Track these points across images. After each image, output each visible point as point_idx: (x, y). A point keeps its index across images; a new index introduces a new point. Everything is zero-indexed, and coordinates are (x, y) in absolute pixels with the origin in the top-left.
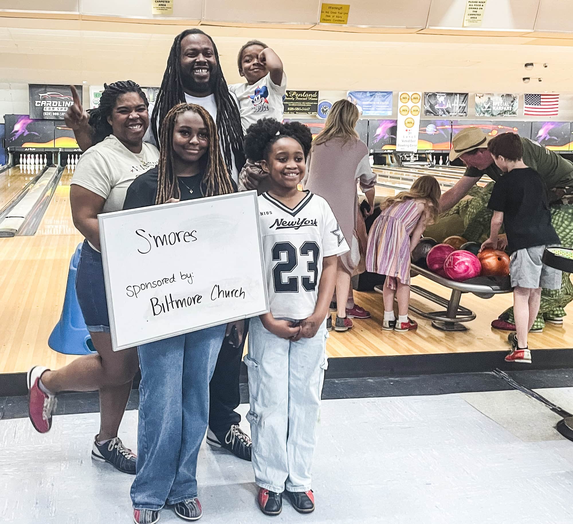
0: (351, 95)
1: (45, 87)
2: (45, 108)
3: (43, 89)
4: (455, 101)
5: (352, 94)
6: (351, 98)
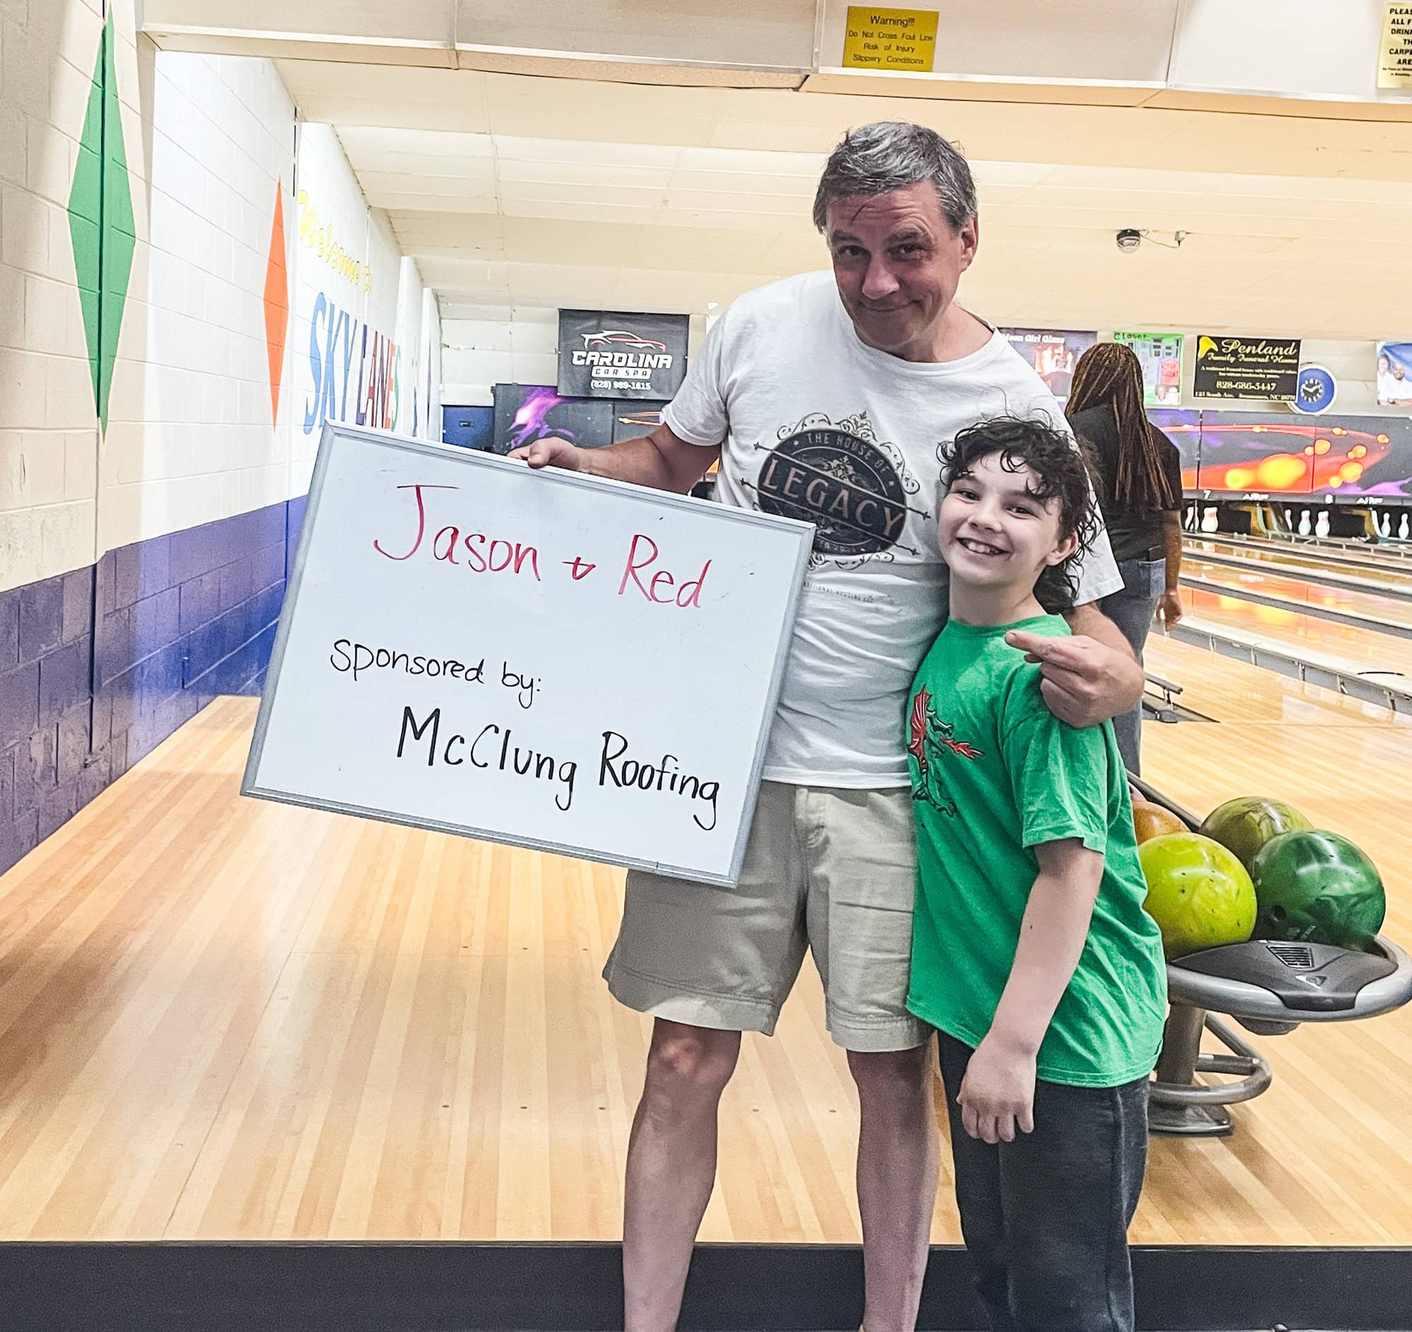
0: (1388, 354)
1: (599, 317)
2: (595, 368)
3: (593, 323)
5: (1390, 352)
6: (1388, 360)
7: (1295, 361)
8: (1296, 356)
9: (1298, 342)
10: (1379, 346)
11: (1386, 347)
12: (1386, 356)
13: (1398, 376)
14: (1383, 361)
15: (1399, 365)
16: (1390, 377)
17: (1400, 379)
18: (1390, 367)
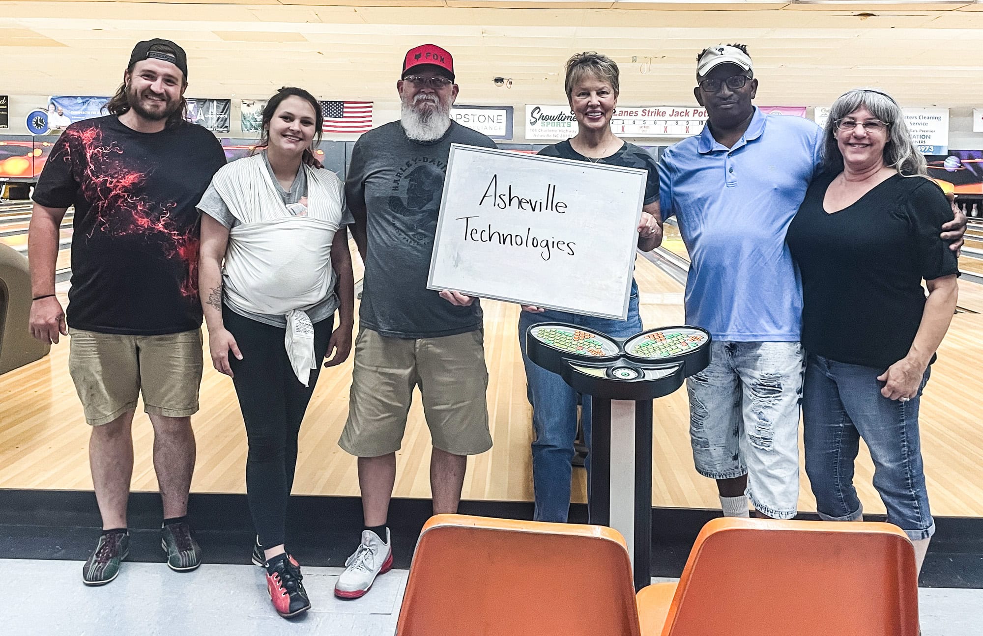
0: (54, 102)
4: (210, 111)
5: (55, 100)
6: (55, 105)
7: (5, 107)
8: (6, 104)
9: (7, 97)
10: (51, 97)
11: (52, 99)
12: (53, 104)
13: (60, 114)
14: (52, 106)
15: (60, 108)
16: (56, 114)
17: (61, 115)
18: (56, 109)
